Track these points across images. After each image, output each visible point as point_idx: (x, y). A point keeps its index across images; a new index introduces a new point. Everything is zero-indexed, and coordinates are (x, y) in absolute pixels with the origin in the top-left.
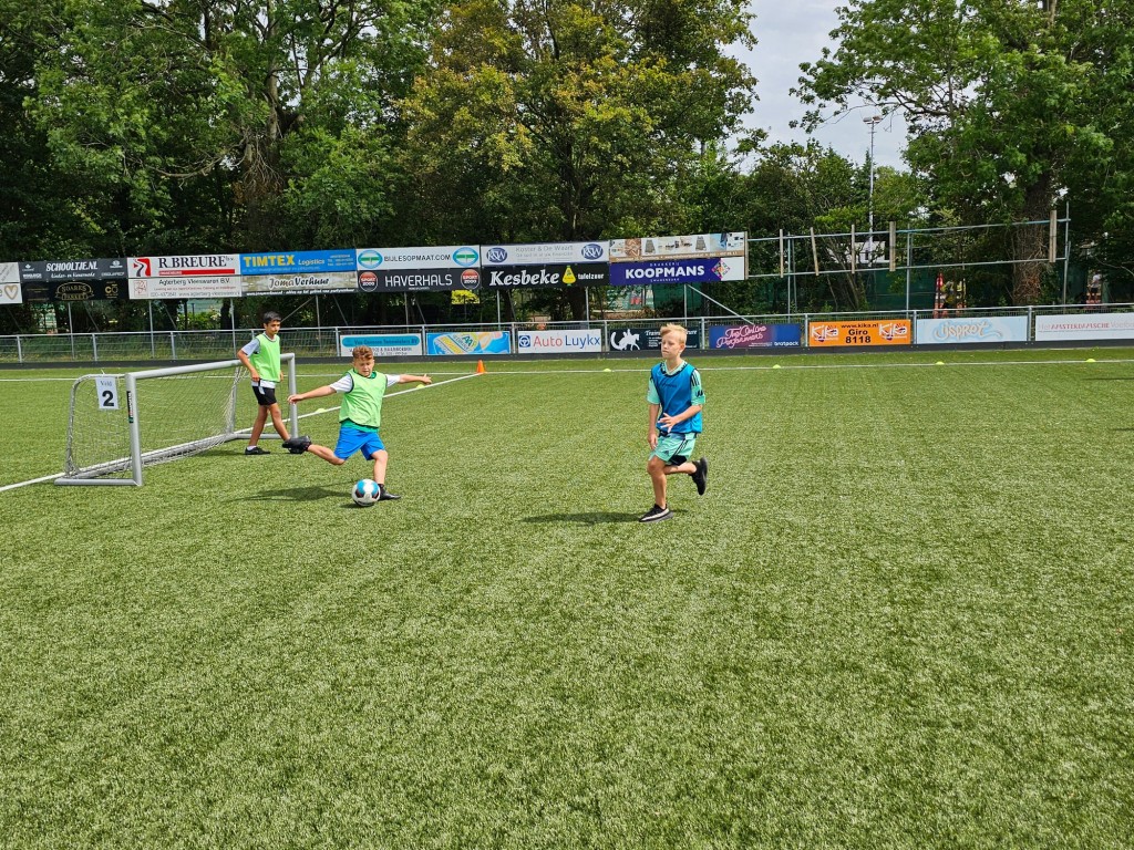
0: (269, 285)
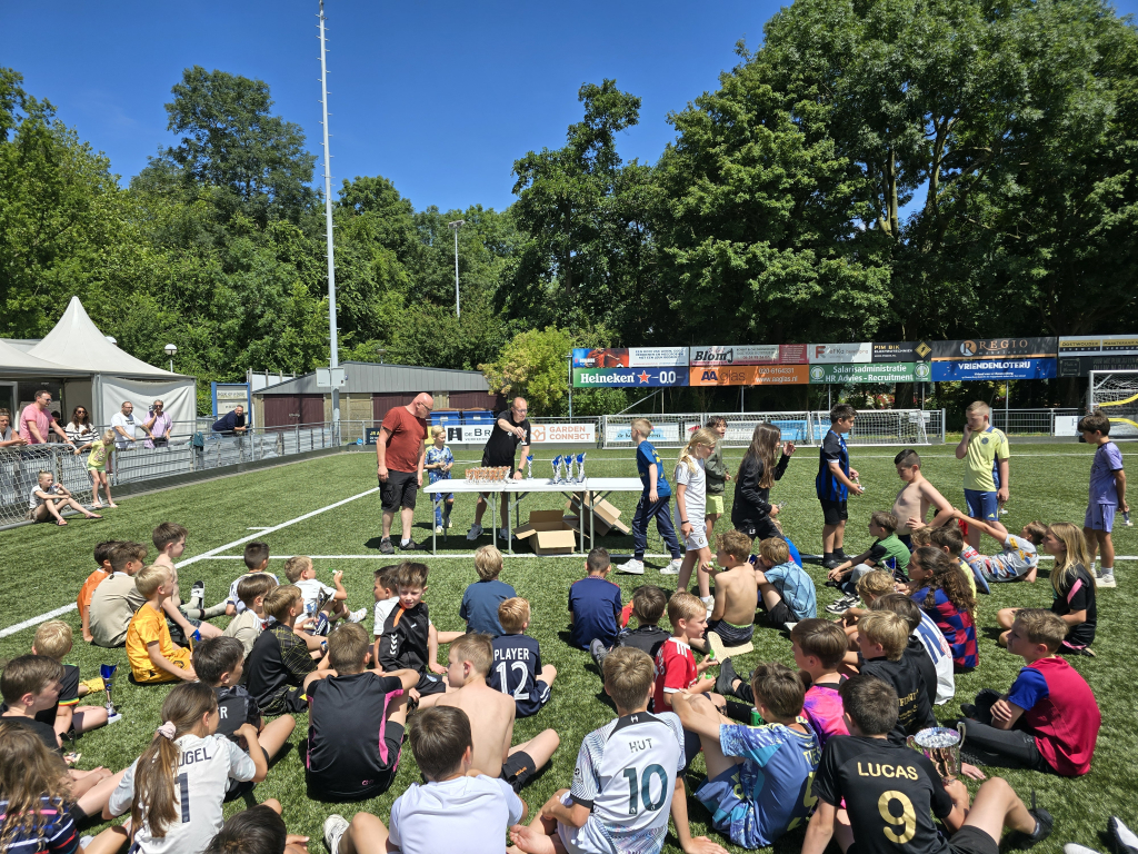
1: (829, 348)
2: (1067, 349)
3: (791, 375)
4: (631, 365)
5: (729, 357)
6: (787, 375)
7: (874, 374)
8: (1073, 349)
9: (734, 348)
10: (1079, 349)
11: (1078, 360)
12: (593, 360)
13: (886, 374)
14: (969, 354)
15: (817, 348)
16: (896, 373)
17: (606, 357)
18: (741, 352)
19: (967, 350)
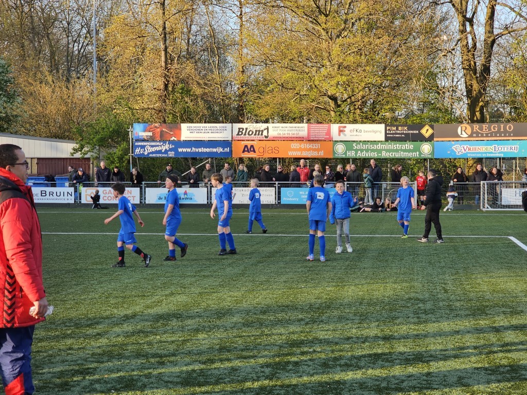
1: (350, 127)
3: (318, 150)
4: (183, 138)
5: (265, 133)
6: (314, 150)
7: (387, 151)
9: (270, 125)
12: (150, 134)
13: (397, 151)
14: (465, 135)
15: (340, 127)
16: (405, 151)
17: (162, 132)
18: (276, 129)
19: (463, 132)
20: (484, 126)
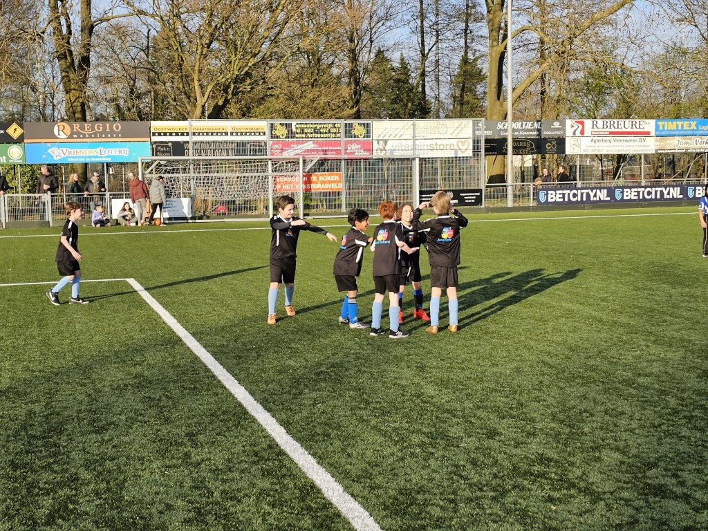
0: (675, 145)
2: (159, 134)
8: (165, 134)
10: (171, 134)
11: (170, 144)
14: (63, 136)
19: (61, 132)
20: (86, 125)
